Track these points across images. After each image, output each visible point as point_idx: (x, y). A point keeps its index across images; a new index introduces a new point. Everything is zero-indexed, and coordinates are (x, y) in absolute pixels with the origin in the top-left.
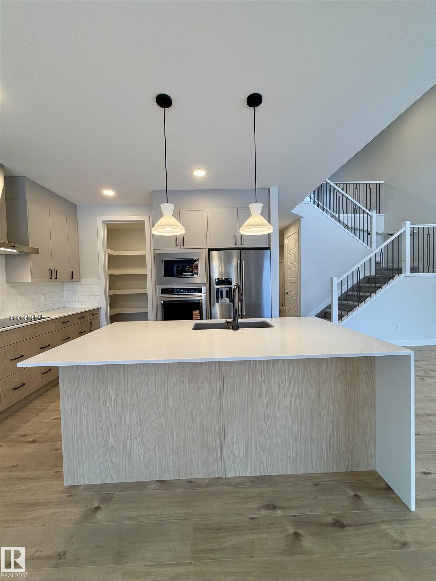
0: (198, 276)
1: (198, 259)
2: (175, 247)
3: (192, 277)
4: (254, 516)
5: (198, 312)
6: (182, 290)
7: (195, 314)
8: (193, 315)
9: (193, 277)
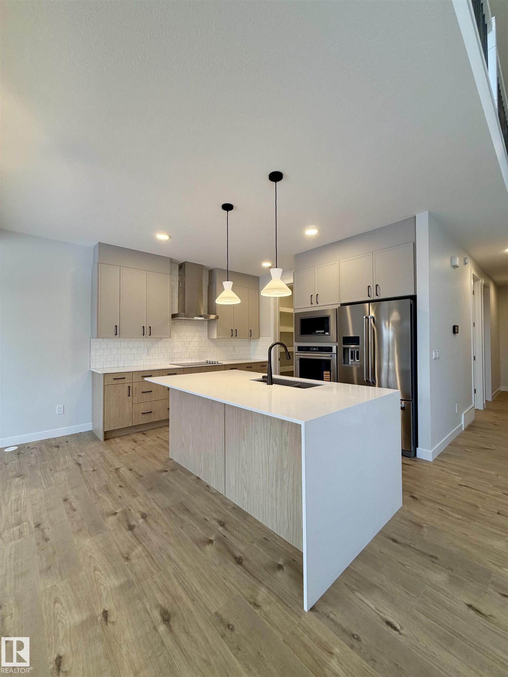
0: (329, 334)
1: (329, 316)
2: (310, 305)
3: (323, 335)
4: (208, 519)
5: (329, 373)
6: (315, 349)
7: (326, 375)
8: (324, 375)
9: (325, 335)
